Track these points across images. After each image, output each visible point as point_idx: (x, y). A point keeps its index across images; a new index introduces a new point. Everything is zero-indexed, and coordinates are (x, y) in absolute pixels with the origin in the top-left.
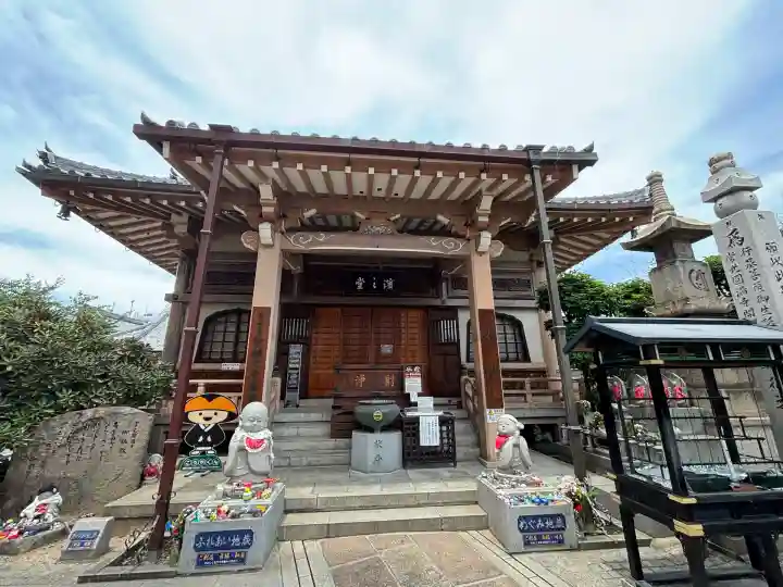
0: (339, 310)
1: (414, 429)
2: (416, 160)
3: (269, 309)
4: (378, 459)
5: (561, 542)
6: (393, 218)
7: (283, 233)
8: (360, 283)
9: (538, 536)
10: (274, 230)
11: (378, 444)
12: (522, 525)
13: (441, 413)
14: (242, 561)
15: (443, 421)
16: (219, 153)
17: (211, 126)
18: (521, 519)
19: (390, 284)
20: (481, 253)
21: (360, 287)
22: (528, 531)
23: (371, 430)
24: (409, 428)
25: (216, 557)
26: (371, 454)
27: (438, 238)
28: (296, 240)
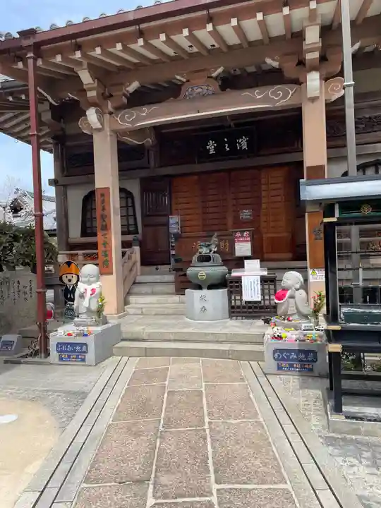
0: (196, 177)
1: (237, 287)
2: (205, 12)
3: (108, 188)
4: (204, 309)
5: (311, 370)
6: (214, 75)
7: (111, 113)
8: (211, 147)
9: (289, 364)
10: (100, 114)
11: (202, 298)
12: (276, 355)
13: (265, 273)
14: (83, 360)
15: (264, 280)
16: (31, 57)
17: (19, 33)
18: (275, 351)
19: (243, 143)
20: (313, 100)
21: (212, 152)
22: (280, 360)
23: (200, 288)
24: (233, 286)
25: (69, 357)
26: (198, 305)
27: (263, 88)
28: (122, 119)
